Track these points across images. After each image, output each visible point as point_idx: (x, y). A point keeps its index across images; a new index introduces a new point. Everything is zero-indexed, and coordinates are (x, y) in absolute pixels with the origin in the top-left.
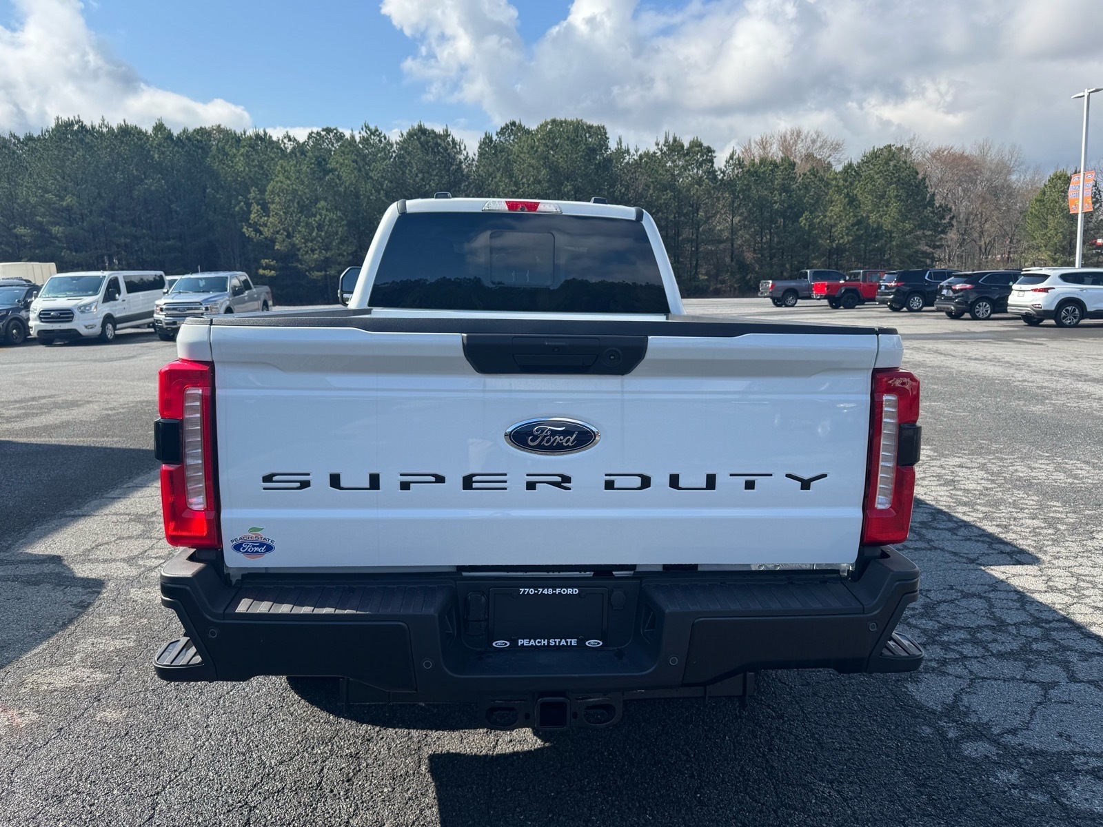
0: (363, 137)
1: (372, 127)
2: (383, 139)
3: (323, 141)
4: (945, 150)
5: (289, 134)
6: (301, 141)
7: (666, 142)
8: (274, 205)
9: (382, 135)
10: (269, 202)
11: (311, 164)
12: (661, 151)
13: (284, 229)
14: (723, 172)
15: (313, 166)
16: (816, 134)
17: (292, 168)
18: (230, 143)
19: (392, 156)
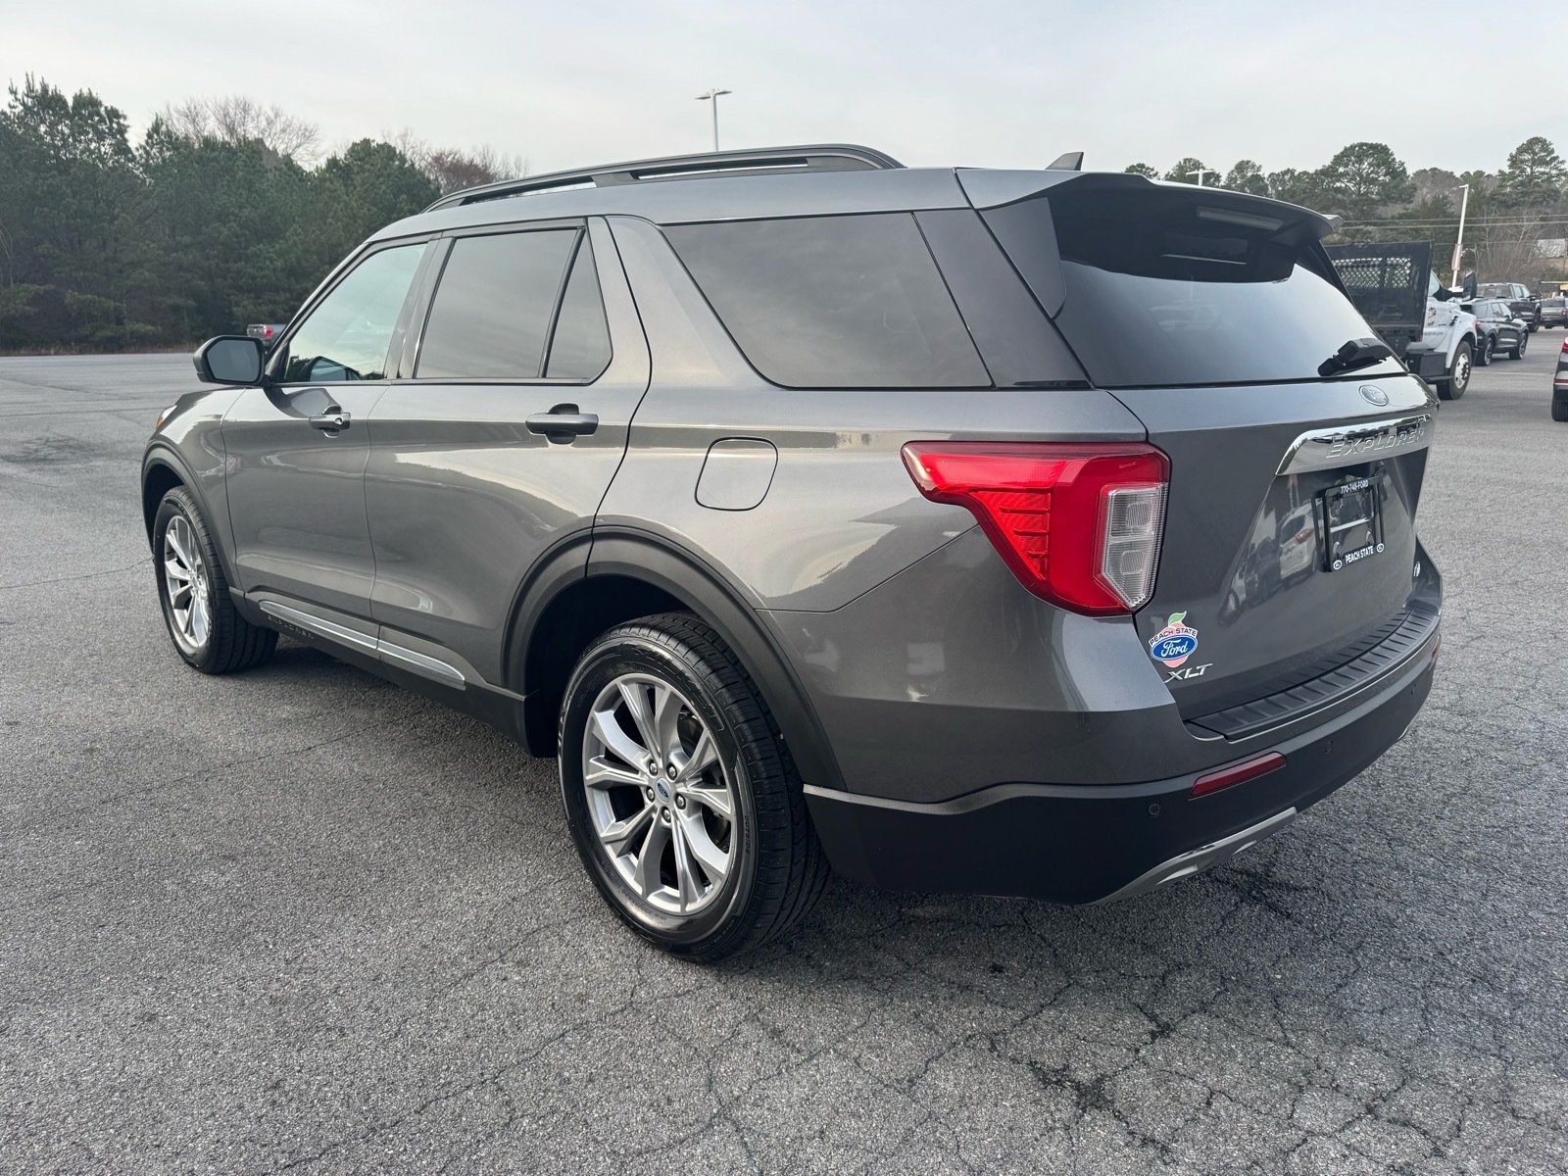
4: (451, 154)
7: (30, 90)
12: (24, 104)
14: (147, 153)
16: (272, 110)
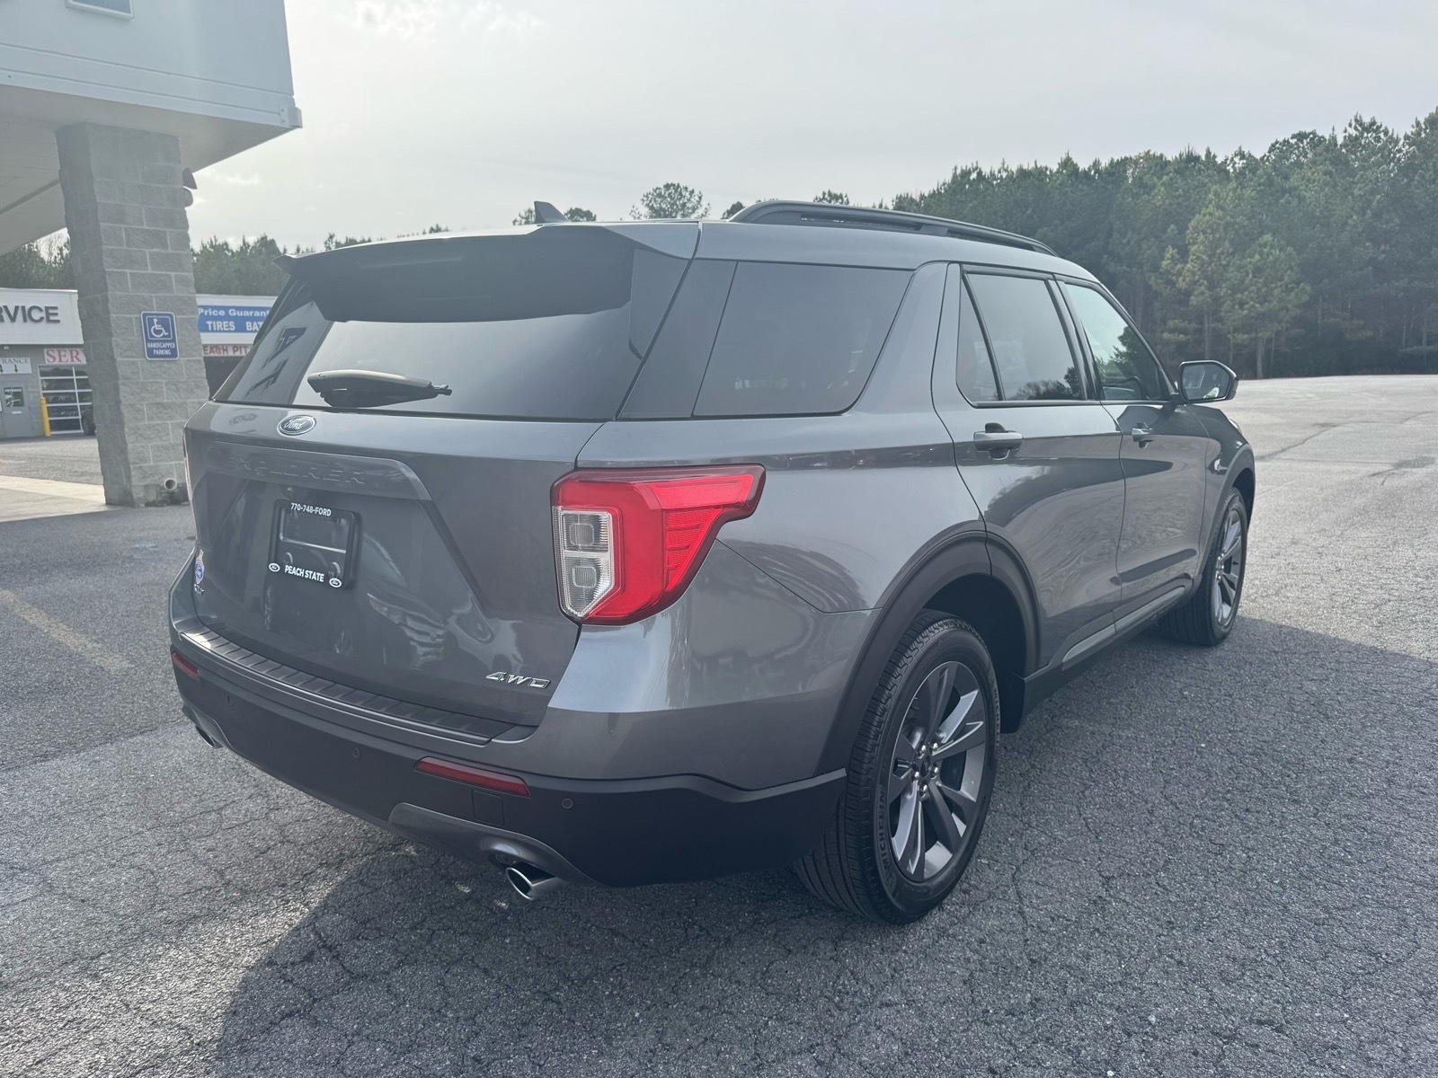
0: (1350, 135)
1: (1367, 120)
2: (1382, 135)
3: (1291, 152)
5: (1243, 150)
6: (1258, 156)
8: (1196, 247)
9: (1383, 128)
10: (1189, 244)
11: (1259, 185)
13: (1206, 278)
15: (1262, 188)
17: (1231, 194)
18: (1152, 172)
19: (1394, 157)
